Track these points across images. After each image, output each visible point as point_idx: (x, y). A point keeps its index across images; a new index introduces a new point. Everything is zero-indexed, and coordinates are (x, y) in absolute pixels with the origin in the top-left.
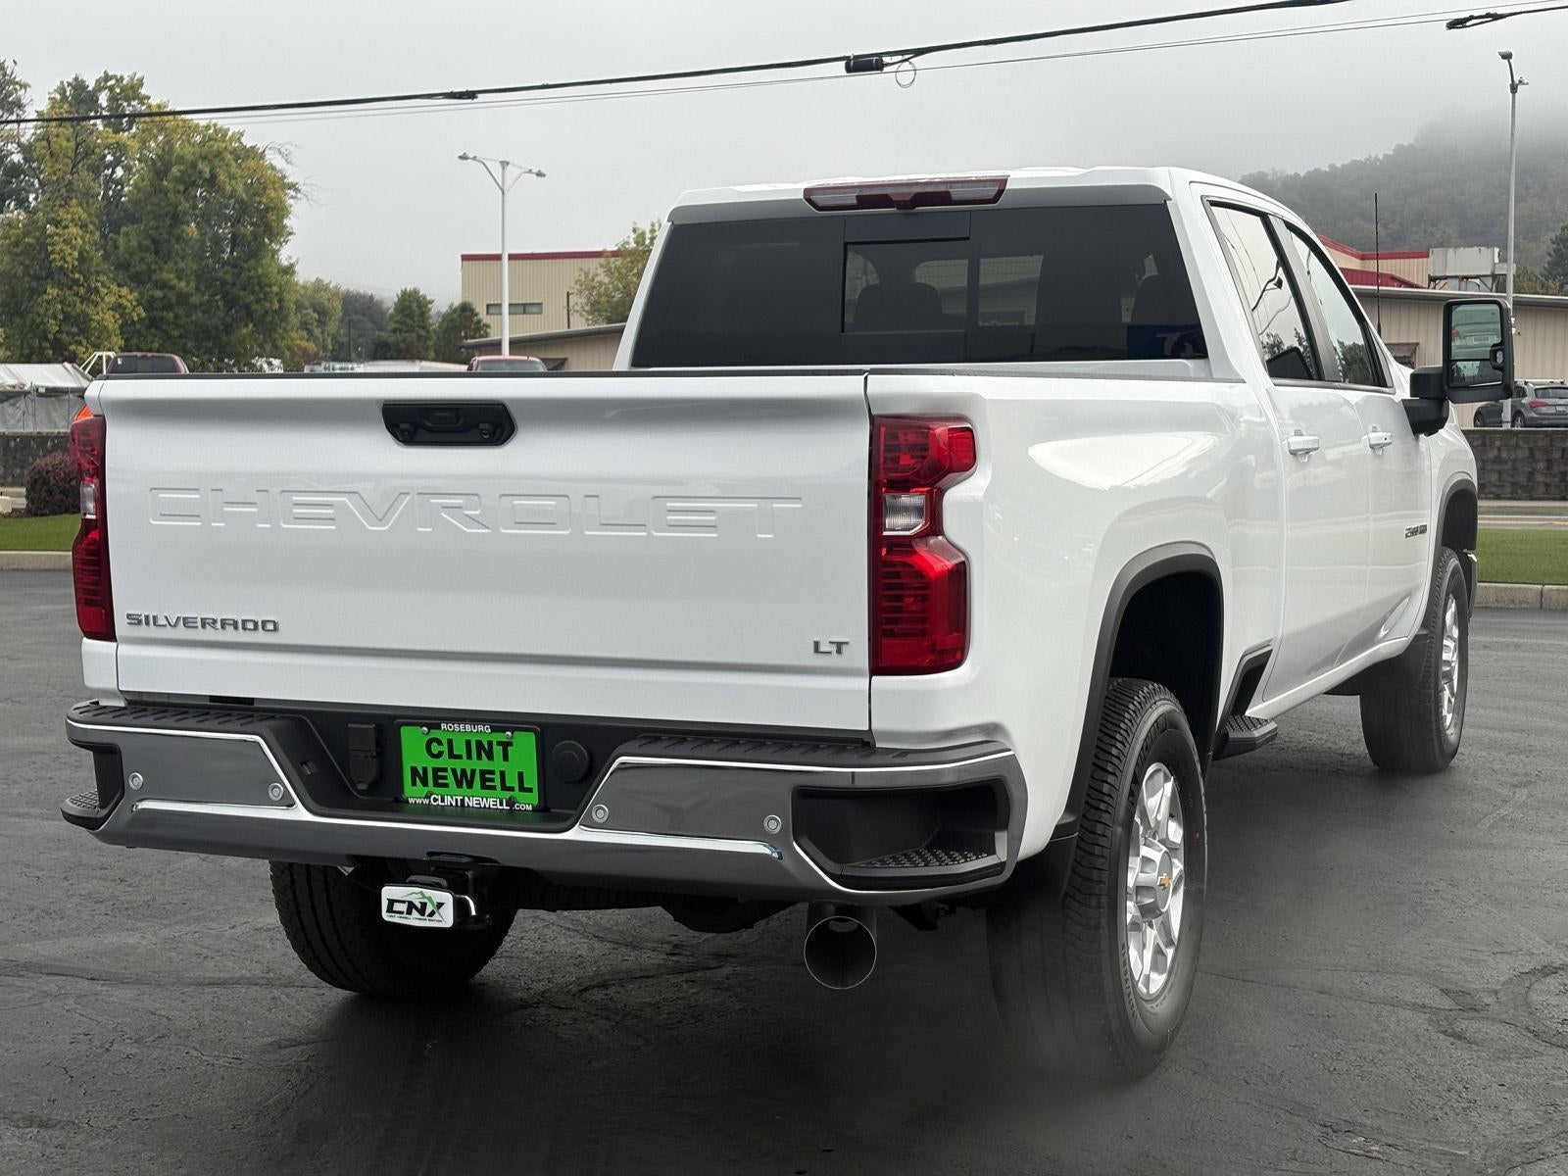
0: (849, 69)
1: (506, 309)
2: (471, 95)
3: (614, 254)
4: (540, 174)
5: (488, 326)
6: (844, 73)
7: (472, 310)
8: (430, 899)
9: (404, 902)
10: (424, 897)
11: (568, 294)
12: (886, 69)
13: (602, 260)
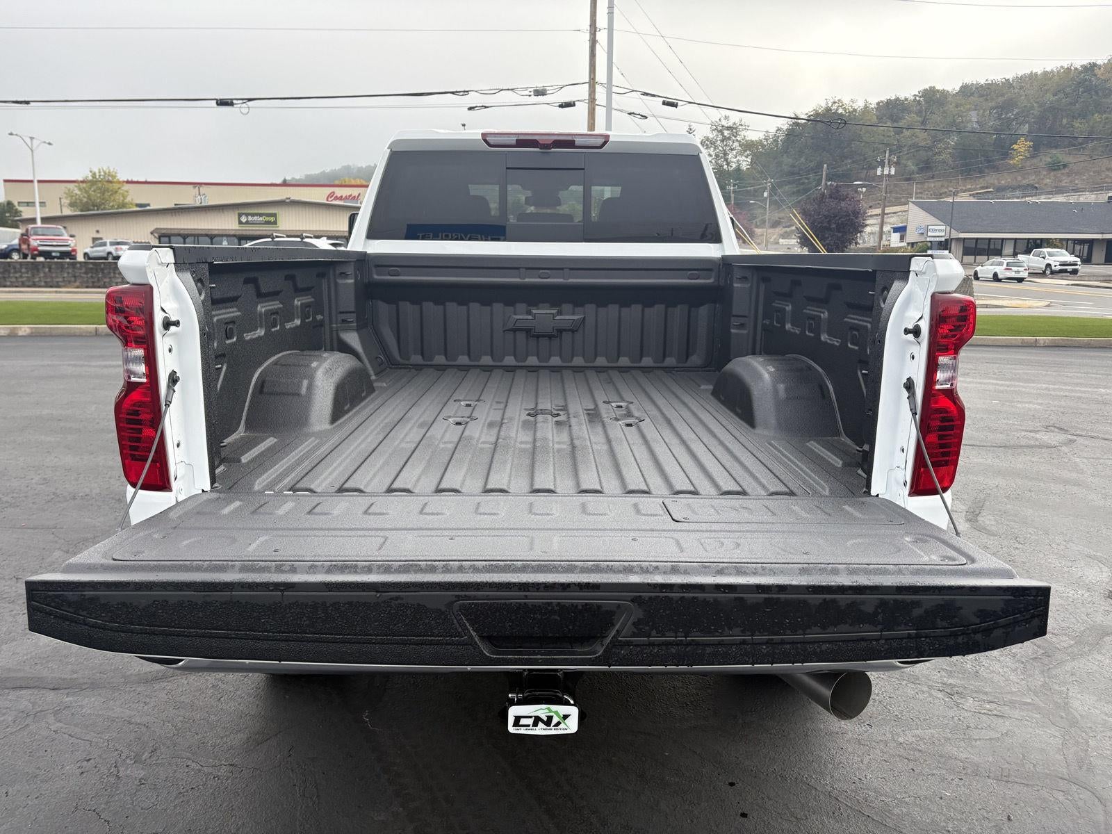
0: (218, 104)
1: (37, 204)
2: (27, 102)
3: (82, 182)
4: (50, 144)
5: (21, 212)
6: (215, 105)
7: (12, 204)
8: (557, 713)
9: (531, 717)
10: (550, 711)
11: (60, 199)
12: (235, 106)
13: (76, 184)
